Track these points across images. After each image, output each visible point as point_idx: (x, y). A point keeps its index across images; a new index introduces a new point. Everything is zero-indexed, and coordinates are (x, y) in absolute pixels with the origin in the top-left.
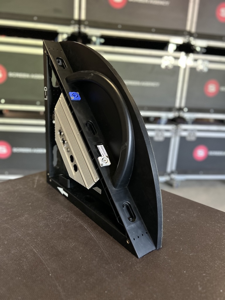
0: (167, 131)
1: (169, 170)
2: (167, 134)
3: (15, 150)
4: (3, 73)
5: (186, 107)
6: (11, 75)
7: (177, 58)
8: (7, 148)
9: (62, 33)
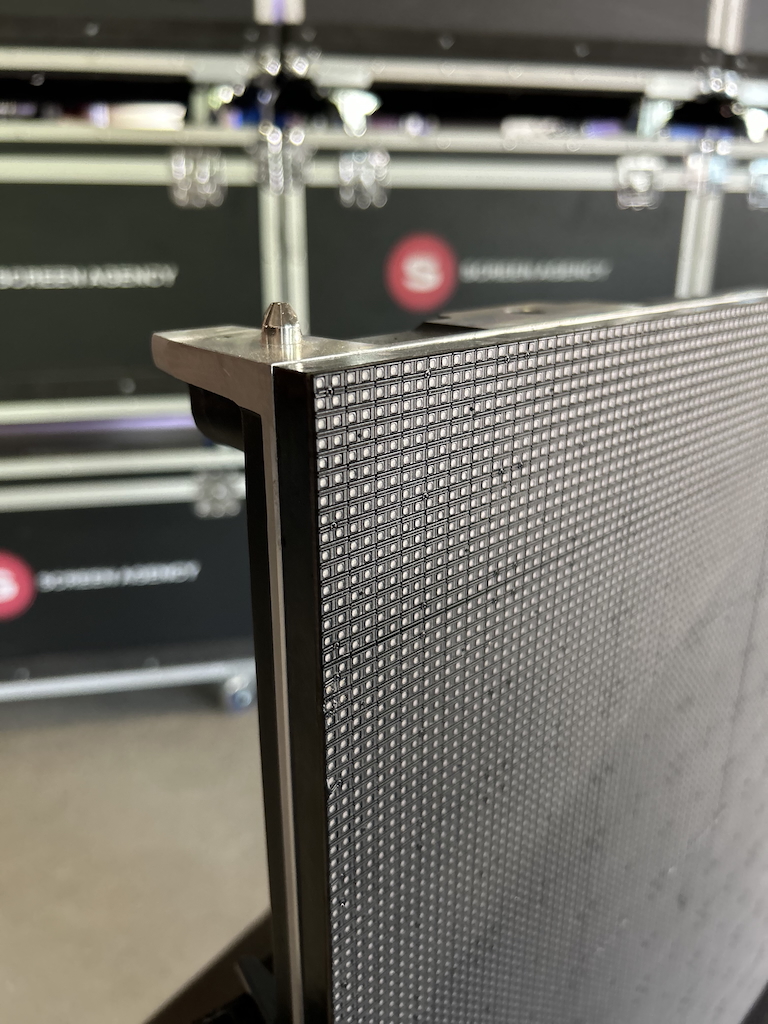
3: (50, 581)
7: (674, 160)
8: (18, 580)
9: (210, 86)
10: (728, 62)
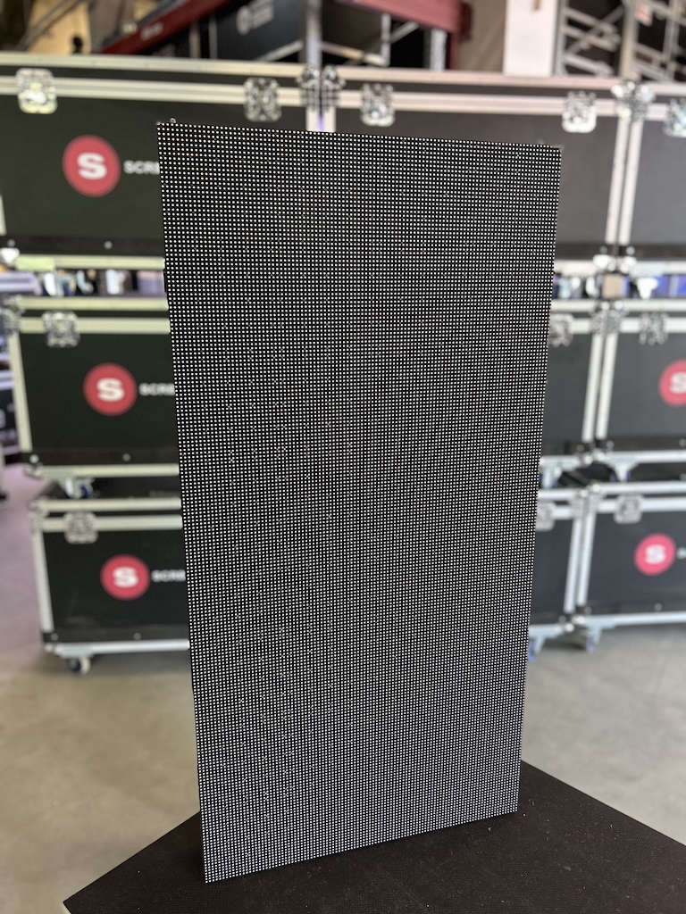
0: (561, 503)
1: (569, 606)
2: (562, 513)
3: (158, 576)
4: (124, 387)
5: (610, 437)
6: (146, 389)
8: (138, 575)
10: (621, 251)
